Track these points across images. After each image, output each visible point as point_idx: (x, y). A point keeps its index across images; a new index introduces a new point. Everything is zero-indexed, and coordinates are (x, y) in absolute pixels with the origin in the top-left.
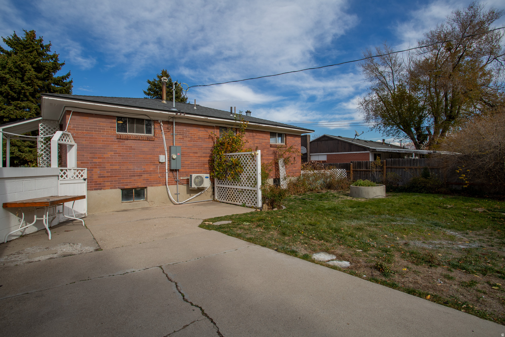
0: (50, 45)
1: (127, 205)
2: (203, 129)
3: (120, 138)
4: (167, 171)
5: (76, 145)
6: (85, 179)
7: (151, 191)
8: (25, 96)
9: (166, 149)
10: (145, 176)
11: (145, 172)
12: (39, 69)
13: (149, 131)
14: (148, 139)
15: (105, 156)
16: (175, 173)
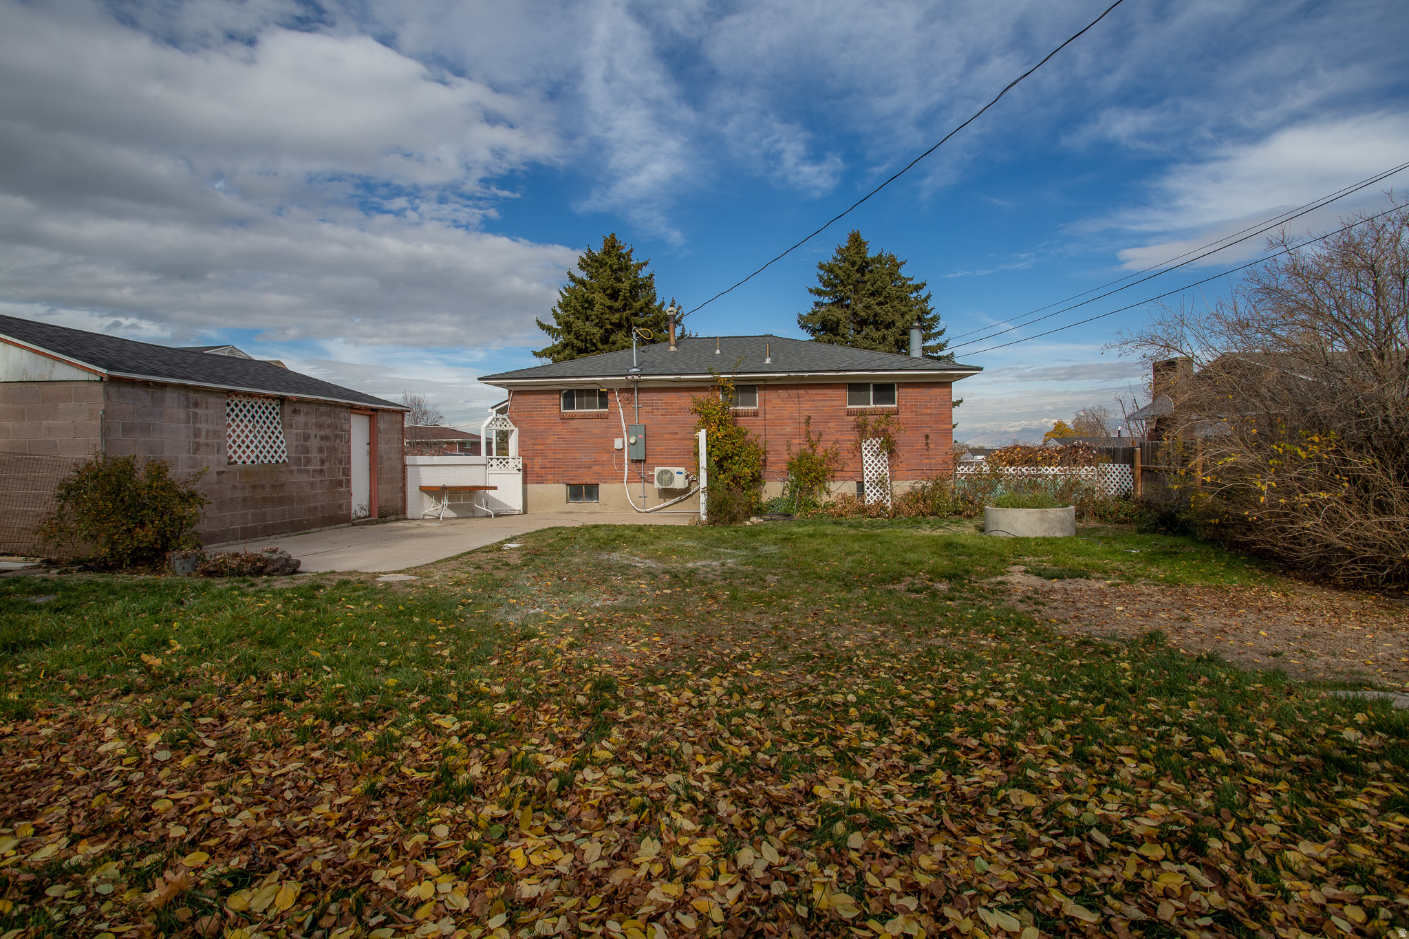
0: (631, 251)
1: (574, 505)
2: (686, 394)
3: (563, 418)
4: (626, 462)
5: (516, 430)
6: (519, 470)
7: (603, 488)
8: (594, 345)
9: (624, 429)
10: (596, 468)
11: (596, 462)
12: (614, 295)
13: (604, 404)
14: (599, 416)
15: (547, 441)
16: (638, 464)
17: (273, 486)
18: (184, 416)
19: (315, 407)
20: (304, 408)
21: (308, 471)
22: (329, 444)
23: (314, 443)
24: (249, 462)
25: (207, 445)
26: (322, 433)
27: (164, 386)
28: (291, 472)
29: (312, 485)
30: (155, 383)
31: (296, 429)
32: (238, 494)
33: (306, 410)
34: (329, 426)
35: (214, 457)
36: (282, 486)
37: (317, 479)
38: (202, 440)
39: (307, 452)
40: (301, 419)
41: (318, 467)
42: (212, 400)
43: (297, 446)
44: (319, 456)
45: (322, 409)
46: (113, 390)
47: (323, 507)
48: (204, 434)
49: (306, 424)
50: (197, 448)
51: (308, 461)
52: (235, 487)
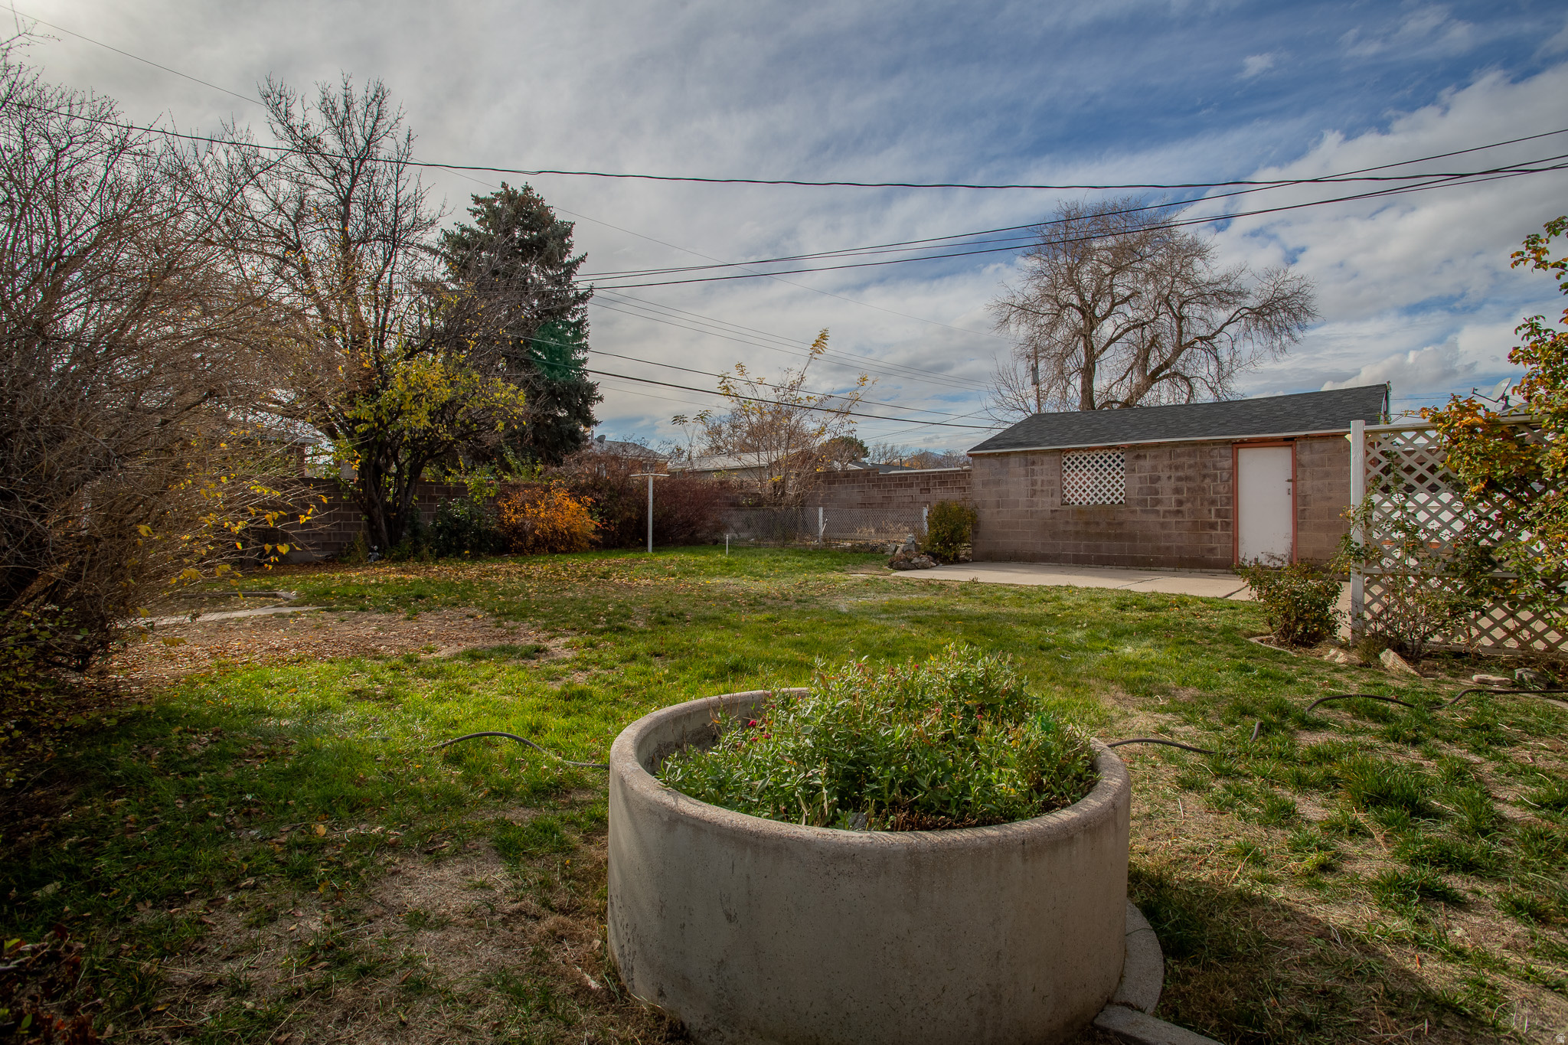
17: (1109, 524)
18: (1024, 472)
19: (1167, 449)
20: (1149, 453)
21: (1158, 512)
22: (1191, 485)
23: (1166, 486)
24: (1084, 503)
25: (1042, 491)
26: (1180, 474)
27: (1008, 454)
28: (1134, 512)
29: (1163, 525)
30: (1000, 454)
31: (1140, 472)
32: (1071, 528)
33: (1153, 454)
34: (1190, 466)
35: (1049, 499)
36: (1121, 524)
37: (1172, 520)
38: (1038, 487)
39: (1157, 493)
40: (1147, 463)
41: (1174, 508)
42: (1046, 458)
43: (1141, 488)
44: (1174, 497)
45: (1178, 450)
46: (977, 461)
47: (1179, 548)
48: (1039, 483)
49: (1154, 468)
50: (1034, 493)
51: (1158, 502)
52: (1067, 522)
